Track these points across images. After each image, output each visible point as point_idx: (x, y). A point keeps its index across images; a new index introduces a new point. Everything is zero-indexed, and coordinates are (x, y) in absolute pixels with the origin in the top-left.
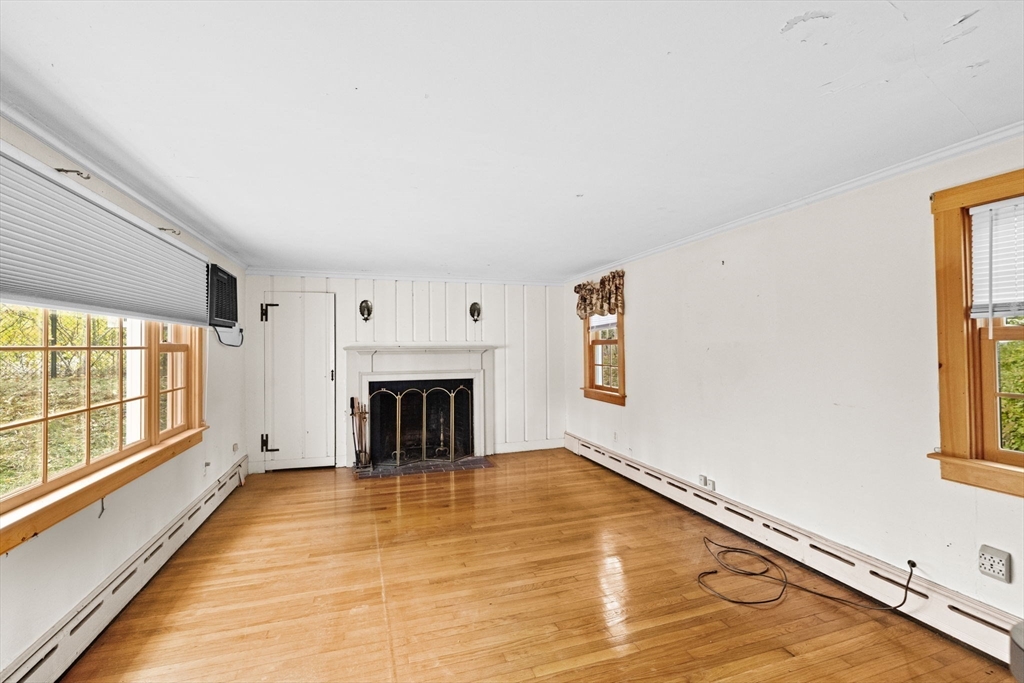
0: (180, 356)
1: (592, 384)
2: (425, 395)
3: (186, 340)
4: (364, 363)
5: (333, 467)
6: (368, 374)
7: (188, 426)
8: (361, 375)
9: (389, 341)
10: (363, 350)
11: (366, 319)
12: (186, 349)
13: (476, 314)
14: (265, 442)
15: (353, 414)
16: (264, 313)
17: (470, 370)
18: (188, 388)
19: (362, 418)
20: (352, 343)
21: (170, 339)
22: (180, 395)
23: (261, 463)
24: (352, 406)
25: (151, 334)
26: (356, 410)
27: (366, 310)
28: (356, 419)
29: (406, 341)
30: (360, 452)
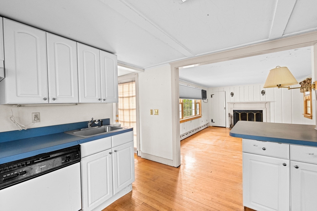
0: (198, 104)
1: (306, 113)
2: (247, 114)
3: (199, 102)
4: (232, 106)
5: (225, 127)
6: (233, 108)
7: (200, 115)
8: (231, 108)
9: (238, 101)
10: (231, 103)
11: (232, 96)
12: (199, 103)
13: (263, 93)
14: (212, 121)
15: (229, 116)
16: (212, 96)
17: (261, 108)
18: (199, 109)
19: (231, 118)
20: (229, 102)
21: (197, 102)
22: (198, 110)
23: (211, 124)
24: (229, 115)
25: (195, 101)
26: (230, 116)
27: (232, 94)
28: (230, 118)
29: (242, 101)
30: (231, 125)
